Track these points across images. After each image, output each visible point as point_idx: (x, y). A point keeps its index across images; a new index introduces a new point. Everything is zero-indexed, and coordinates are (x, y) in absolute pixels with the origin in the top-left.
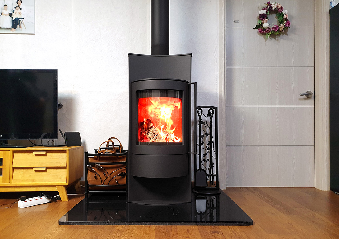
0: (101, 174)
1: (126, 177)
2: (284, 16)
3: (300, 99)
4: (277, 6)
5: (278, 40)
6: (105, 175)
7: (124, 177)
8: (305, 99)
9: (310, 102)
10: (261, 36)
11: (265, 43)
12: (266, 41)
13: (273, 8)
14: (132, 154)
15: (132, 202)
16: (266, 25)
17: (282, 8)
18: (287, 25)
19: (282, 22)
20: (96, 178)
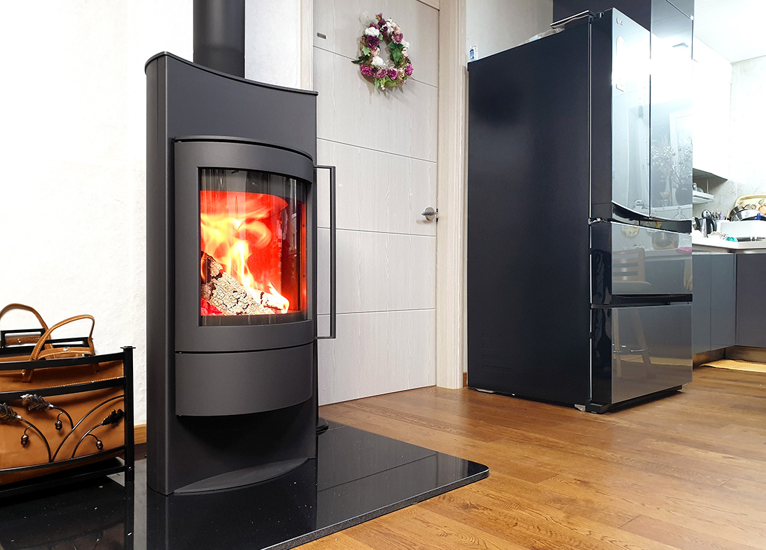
0: (46, 428)
1: (122, 425)
2: (403, 52)
3: (418, 222)
4: (395, 29)
5: (388, 97)
6: (59, 427)
7: (117, 425)
8: (425, 222)
9: (430, 228)
10: (363, 80)
11: (370, 99)
12: (371, 94)
13: (389, 31)
14: (178, 352)
15: (175, 491)
16: (379, 61)
17: (401, 36)
18: (408, 72)
19: (399, 62)
20: (26, 443)
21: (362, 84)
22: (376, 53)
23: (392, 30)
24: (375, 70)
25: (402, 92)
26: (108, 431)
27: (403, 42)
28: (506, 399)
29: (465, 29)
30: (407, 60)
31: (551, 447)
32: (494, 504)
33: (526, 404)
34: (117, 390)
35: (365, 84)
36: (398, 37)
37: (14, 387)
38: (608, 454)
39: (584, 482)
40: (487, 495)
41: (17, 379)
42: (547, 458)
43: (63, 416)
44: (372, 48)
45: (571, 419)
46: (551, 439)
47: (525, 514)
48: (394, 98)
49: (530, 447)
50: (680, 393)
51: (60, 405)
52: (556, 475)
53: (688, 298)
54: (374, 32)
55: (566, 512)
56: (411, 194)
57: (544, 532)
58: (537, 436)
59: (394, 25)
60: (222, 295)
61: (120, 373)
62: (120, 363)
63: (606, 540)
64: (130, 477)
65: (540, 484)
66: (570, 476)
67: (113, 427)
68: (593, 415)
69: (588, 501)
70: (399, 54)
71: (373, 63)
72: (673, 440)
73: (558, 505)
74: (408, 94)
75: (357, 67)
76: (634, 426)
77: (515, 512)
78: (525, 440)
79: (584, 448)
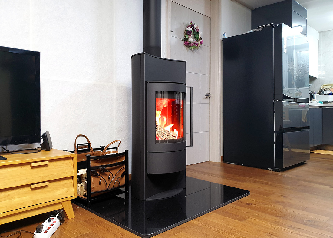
0: (106, 178)
3: (203, 98)
6: (109, 178)
8: (205, 98)
9: (208, 101)
11: (187, 54)
12: (188, 52)
13: (195, 28)
14: (148, 152)
15: (147, 199)
16: (191, 40)
17: (199, 30)
18: (201, 43)
19: (197, 39)
20: (100, 183)
21: (184, 48)
22: (191, 37)
23: (196, 28)
24: (190, 43)
25: (198, 50)
26: (121, 179)
27: (199, 32)
28: (240, 166)
29: (221, 25)
30: (201, 39)
31: (267, 184)
32: (257, 203)
33: (248, 168)
34: (123, 165)
35: (186, 48)
36: (198, 30)
37: (96, 165)
38: (288, 187)
39: (284, 196)
40: (253, 200)
41: (97, 162)
42: (267, 188)
43: (111, 174)
44: (189, 35)
45: (268, 174)
46: (265, 181)
47: (269, 206)
48: (195, 53)
49: (259, 184)
50: (305, 164)
51: (109, 170)
52: (273, 194)
53: (308, 128)
54: (190, 29)
55: (283, 206)
56: (201, 88)
57: (278, 212)
58: (259, 180)
59: (197, 26)
60: (159, 132)
61: (124, 159)
62: (124, 156)
63: (300, 214)
64: (127, 195)
65: (269, 197)
66: (278, 194)
67: (122, 178)
68: (276, 172)
69: (288, 202)
70: (198, 36)
71: (189, 41)
72: (309, 181)
73: (279, 204)
74: (200, 50)
75: (183, 42)
76: (293, 177)
77: (265, 206)
78: (255, 182)
79: (278, 184)
